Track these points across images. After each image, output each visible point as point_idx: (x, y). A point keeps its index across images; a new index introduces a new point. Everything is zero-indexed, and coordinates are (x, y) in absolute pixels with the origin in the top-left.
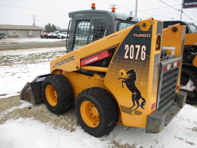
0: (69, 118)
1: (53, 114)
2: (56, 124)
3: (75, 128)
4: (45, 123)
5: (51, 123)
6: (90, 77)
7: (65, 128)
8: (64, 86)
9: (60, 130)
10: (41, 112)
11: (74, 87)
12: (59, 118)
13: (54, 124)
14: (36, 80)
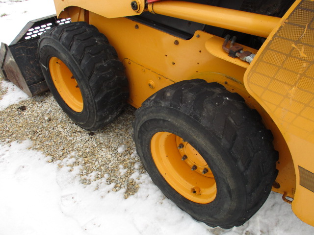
0: (120, 144)
1: (79, 129)
2: (85, 163)
3: (137, 181)
4: (58, 162)
5: (74, 160)
6: (180, 40)
7: (110, 181)
8: (98, 65)
9: (97, 188)
10: (50, 120)
11: (127, 61)
12: (92, 142)
13: (80, 166)
14: (25, 35)
